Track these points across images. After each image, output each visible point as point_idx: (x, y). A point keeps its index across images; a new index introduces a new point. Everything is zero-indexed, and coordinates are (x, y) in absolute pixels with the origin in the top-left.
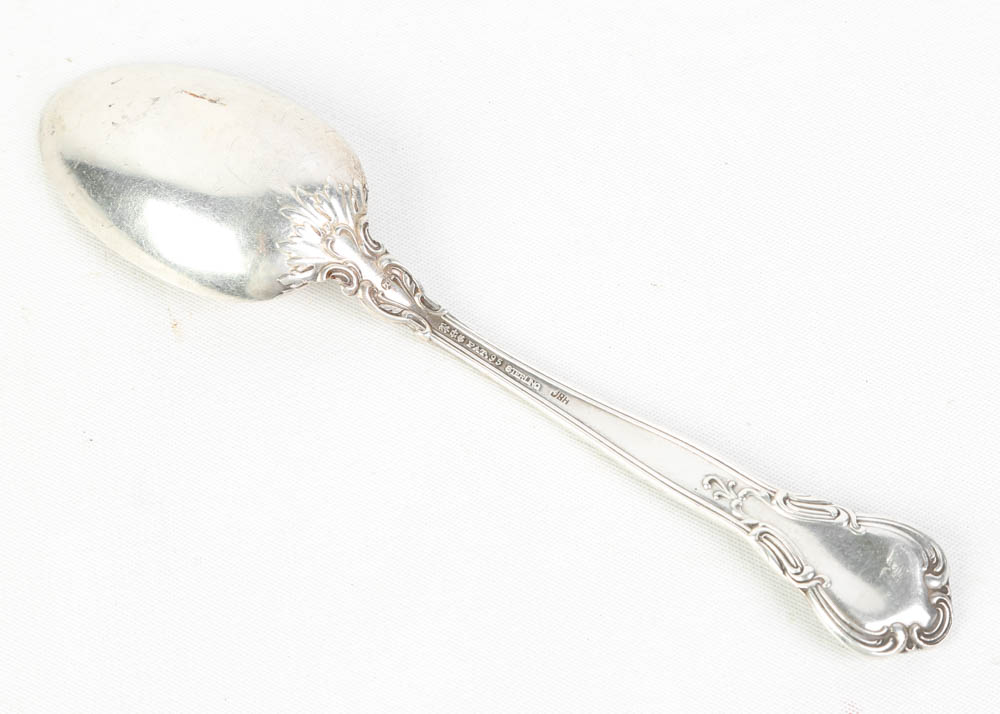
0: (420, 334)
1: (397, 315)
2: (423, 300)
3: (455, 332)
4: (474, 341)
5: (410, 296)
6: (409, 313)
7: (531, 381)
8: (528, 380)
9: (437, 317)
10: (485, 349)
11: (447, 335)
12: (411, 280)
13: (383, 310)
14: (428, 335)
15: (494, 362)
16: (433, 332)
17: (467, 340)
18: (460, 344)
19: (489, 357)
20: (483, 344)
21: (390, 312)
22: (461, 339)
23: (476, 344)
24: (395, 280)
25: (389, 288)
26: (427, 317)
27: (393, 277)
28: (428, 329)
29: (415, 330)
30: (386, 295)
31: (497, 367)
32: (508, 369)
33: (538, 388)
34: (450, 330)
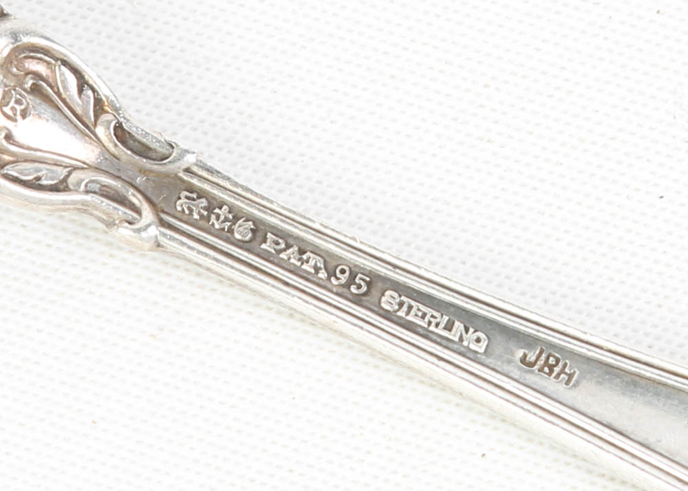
0: (125, 231)
1: (54, 189)
2: (121, 134)
3: (223, 212)
4: (279, 233)
5: (84, 127)
6: (87, 176)
7: (459, 326)
8: (449, 327)
9: (167, 175)
10: (317, 251)
11: (203, 223)
12: (83, 83)
13: (15, 180)
14: (154, 231)
15: (347, 285)
16: (163, 223)
17: (259, 230)
18: (241, 245)
19: (331, 274)
20: (309, 237)
21: (35, 185)
22: (242, 231)
23: (288, 239)
24: (36, 90)
25: (24, 114)
26: (139, 180)
27: (29, 83)
28: (148, 215)
29: (110, 224)
30: (18, 135)
31: (357, 300)
32: (389, 300)
33: (481, 348)
34: (209, 209)
